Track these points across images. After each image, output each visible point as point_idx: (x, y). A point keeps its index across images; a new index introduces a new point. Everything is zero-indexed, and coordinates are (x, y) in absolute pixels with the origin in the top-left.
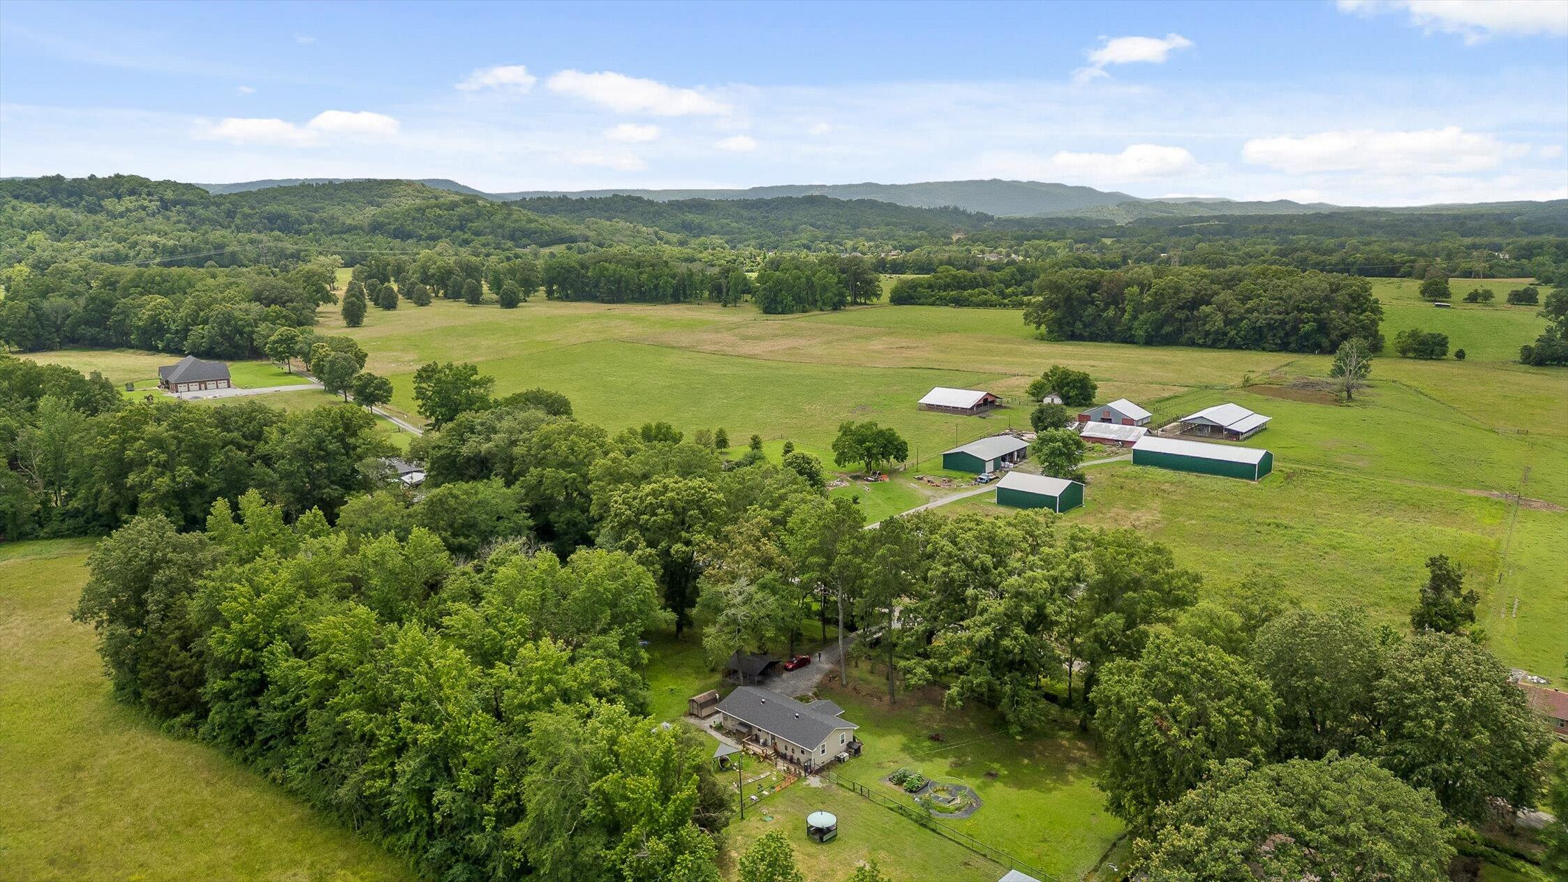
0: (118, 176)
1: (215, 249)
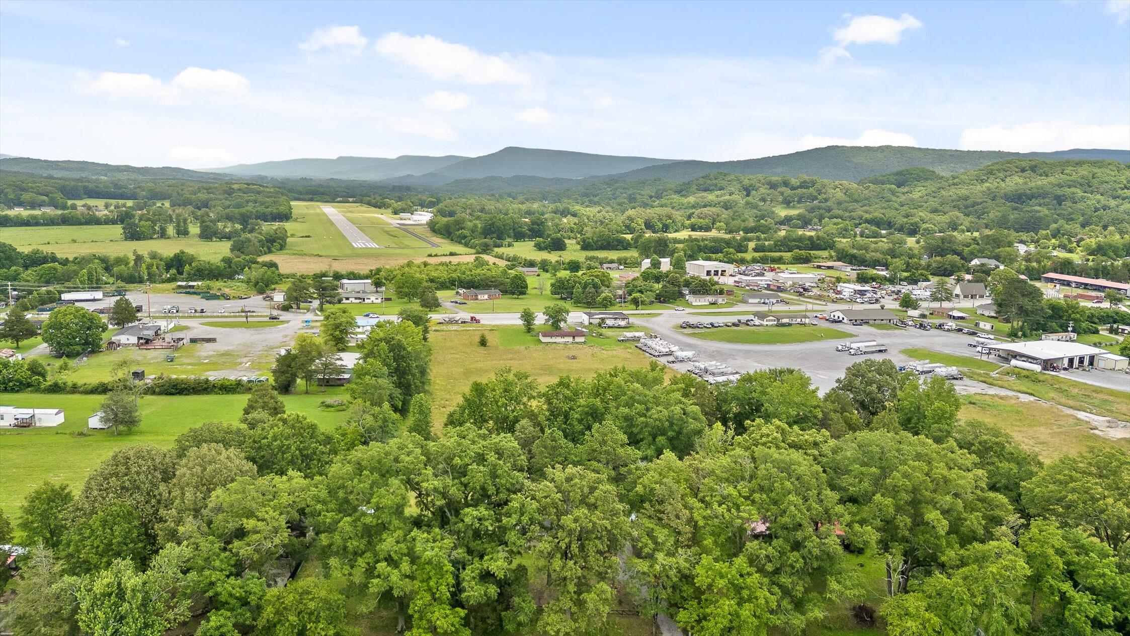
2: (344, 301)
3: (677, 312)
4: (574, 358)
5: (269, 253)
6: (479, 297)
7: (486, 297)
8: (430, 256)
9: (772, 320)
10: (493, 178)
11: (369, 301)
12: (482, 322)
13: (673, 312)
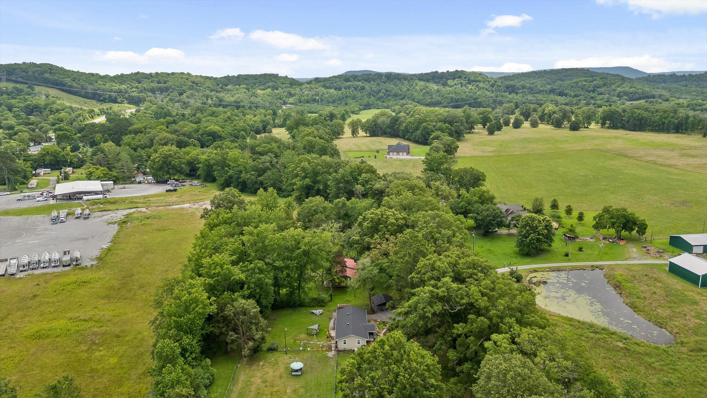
0: (457, 71)
1: (474, 100)
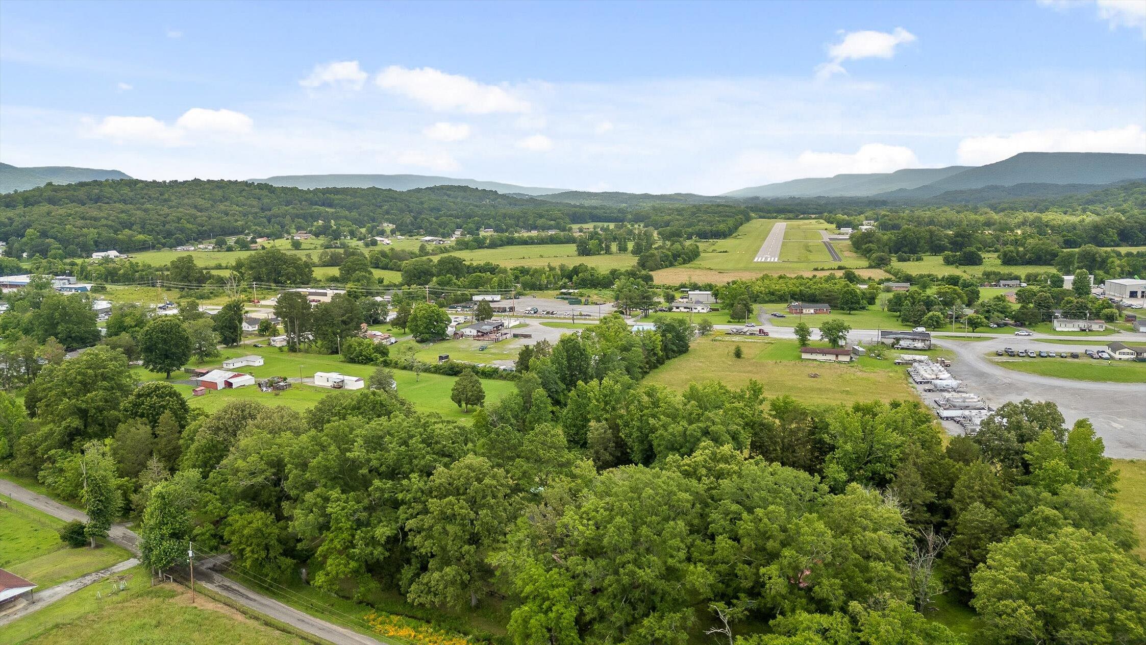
2: (674, 309)
3: (1018, 337)
4: (815, 376)
5: (670, 266)
6: (804, 311)
7: (812, 311)
8: (816, 269)
9: (1128, 354)
10: (995, 188)
11: (696, 311)
12: (771, 335)
13: (1012, 336)
